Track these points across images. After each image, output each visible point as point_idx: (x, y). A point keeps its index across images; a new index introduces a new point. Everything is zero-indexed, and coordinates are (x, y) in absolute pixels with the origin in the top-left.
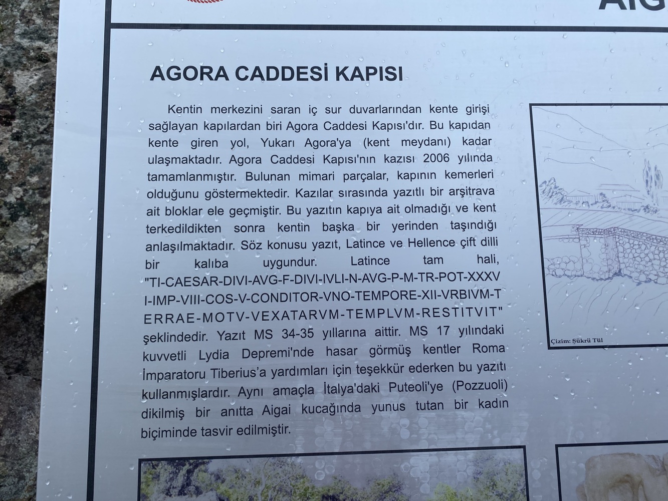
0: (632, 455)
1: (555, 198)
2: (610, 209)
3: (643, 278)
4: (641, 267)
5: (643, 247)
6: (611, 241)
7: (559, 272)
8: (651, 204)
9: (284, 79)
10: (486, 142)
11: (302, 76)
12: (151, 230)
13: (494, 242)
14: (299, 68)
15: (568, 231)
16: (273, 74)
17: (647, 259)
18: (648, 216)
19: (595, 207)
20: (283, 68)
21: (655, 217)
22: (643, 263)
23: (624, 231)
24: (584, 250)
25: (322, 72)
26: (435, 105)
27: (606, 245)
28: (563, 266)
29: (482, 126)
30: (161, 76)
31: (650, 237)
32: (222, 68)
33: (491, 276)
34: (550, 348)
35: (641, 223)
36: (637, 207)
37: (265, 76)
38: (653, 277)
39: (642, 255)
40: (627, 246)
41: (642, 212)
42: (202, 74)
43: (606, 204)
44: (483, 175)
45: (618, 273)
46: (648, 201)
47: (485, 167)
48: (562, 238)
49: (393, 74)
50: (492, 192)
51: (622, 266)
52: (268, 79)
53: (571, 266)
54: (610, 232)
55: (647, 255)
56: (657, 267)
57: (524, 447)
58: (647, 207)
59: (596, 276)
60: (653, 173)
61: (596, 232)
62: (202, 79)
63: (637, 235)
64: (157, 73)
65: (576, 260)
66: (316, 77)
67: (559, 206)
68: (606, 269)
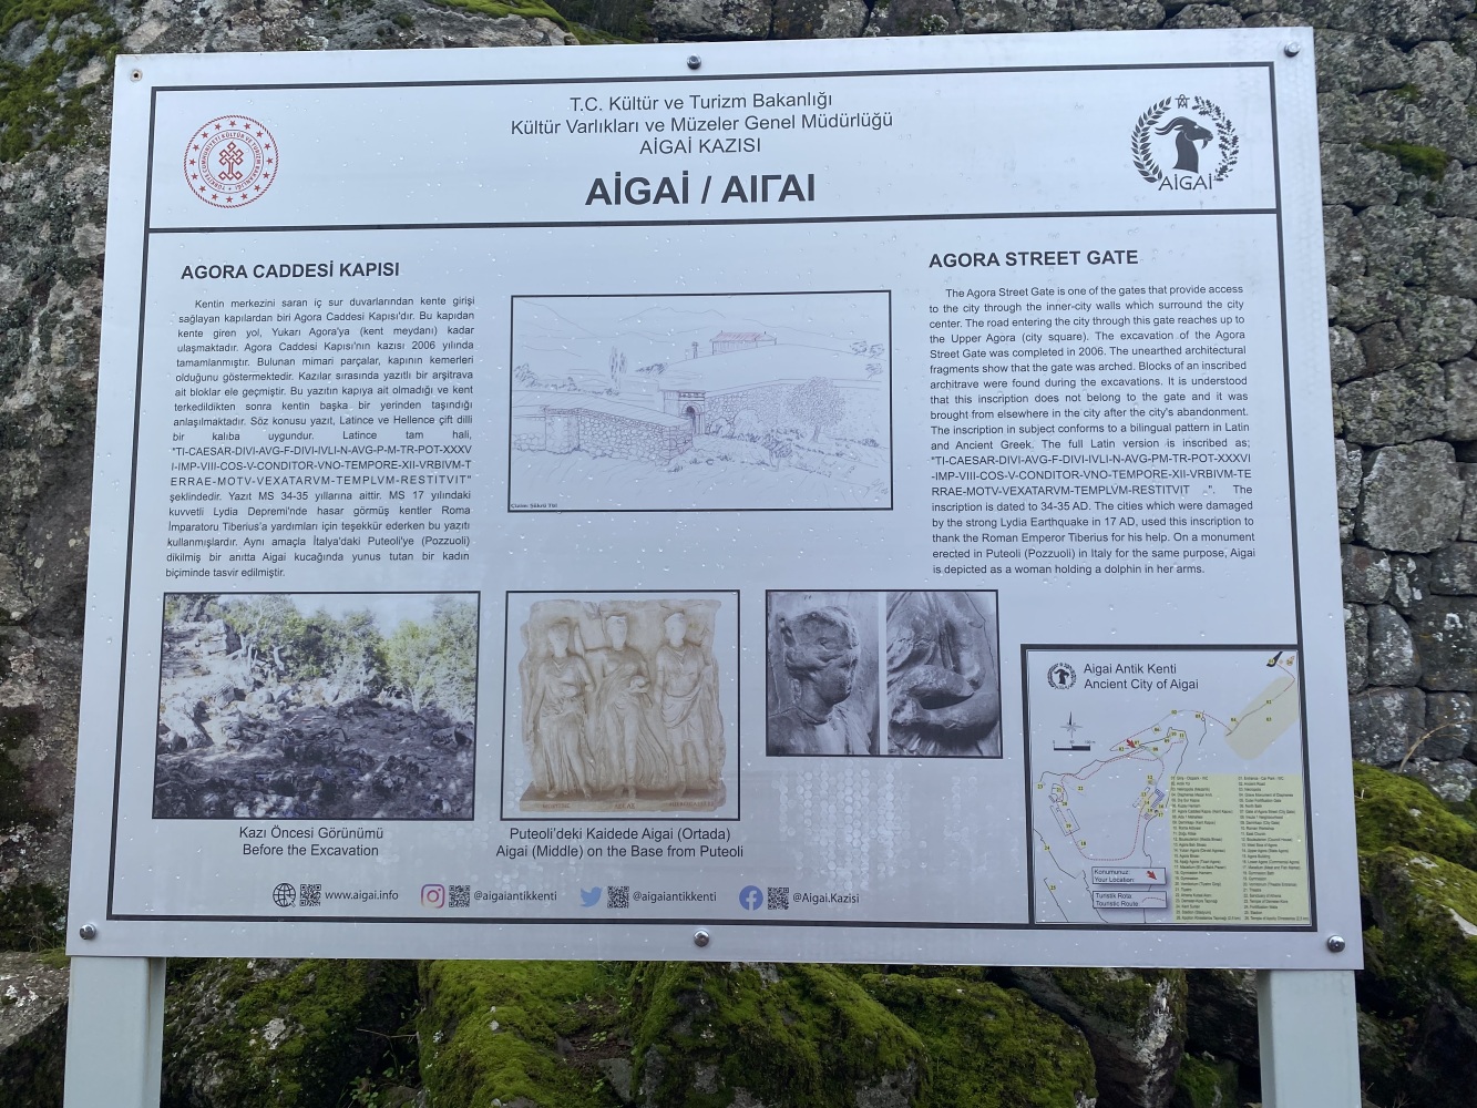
0: (572, 601)
1: (527, 382)
2: (576, 392)
3: (599, 452)
4: (598, 443)
5: (602, 425)
6: (574, 420)
7: (525, 447)
8: (614, 388)
9: (295, 276)
10: (469, 331)
11: (310, 273)
12: (178, 408)
13: (469, 420)
14: (308, 265)
15: (536, 411)
16: (285, 271)
17: (605, 436)
18: (610, 398)
19: (562, 390)
20: (295, 266)
21: (616, 399)
22: (601, 440)
23: (586, 411)
24: (549, 428)
25: (328, 269)
26: (425, 298)
27: (569, 424)
28: (528, 441)
29: (466, 316)
30: (190, 274)
31: (609, 417)
32: (242, 267)
33: (464, 449)
34: (509, 511)
35: (600, 405)
36: (601, 390)
37: (278, 274)
38: (608, 452)
39: (601, 433)
40: (588, 424)
41: (605, 394)
42: (225, 272)
43: (572, 387)
44: (464, 361)
45: (577, 449)
46: (613, 386)
47: (466, 353)
48: (530, 417)
49: (390, 269)
50: (471, 375)
51: (581, 442)
52: (281, 276)
53: (535, 442)
54: (573, 412)
55: (605, 433)
56: (613, 444)
57: (479, 592)
58: (610, 390)
59: (558, 451)
60: (619, 360)
61: (560, 412)
62: (225, 277)
63: (598, 415)
64: (187, 272)
65: (539, 436)
66: (323, 273)
67: (530, 388)
68: (566, 444)
